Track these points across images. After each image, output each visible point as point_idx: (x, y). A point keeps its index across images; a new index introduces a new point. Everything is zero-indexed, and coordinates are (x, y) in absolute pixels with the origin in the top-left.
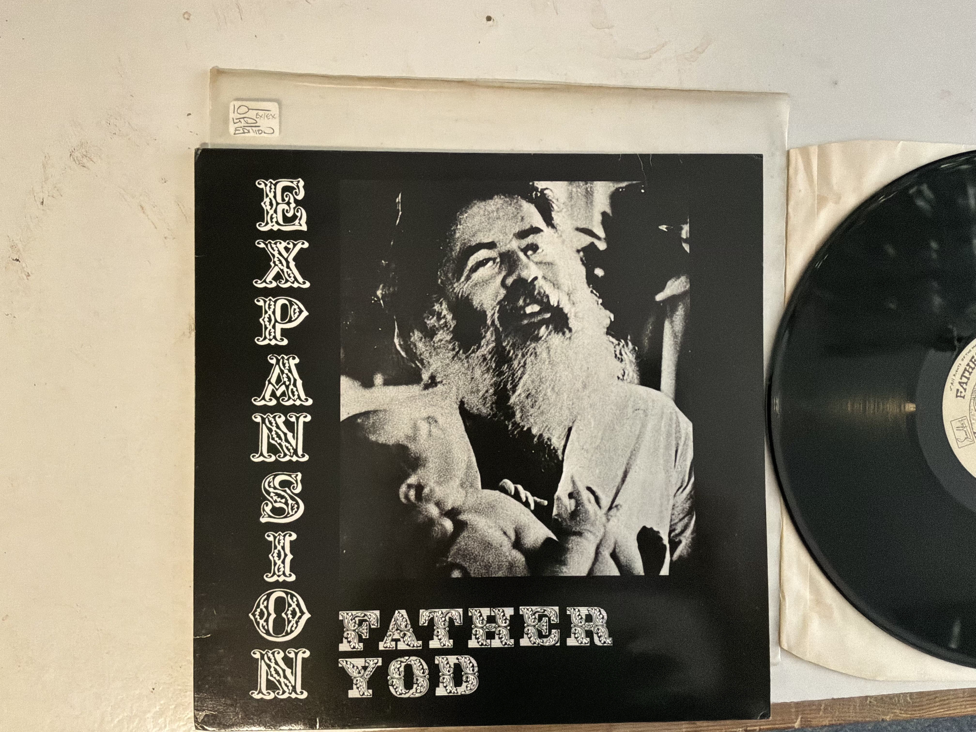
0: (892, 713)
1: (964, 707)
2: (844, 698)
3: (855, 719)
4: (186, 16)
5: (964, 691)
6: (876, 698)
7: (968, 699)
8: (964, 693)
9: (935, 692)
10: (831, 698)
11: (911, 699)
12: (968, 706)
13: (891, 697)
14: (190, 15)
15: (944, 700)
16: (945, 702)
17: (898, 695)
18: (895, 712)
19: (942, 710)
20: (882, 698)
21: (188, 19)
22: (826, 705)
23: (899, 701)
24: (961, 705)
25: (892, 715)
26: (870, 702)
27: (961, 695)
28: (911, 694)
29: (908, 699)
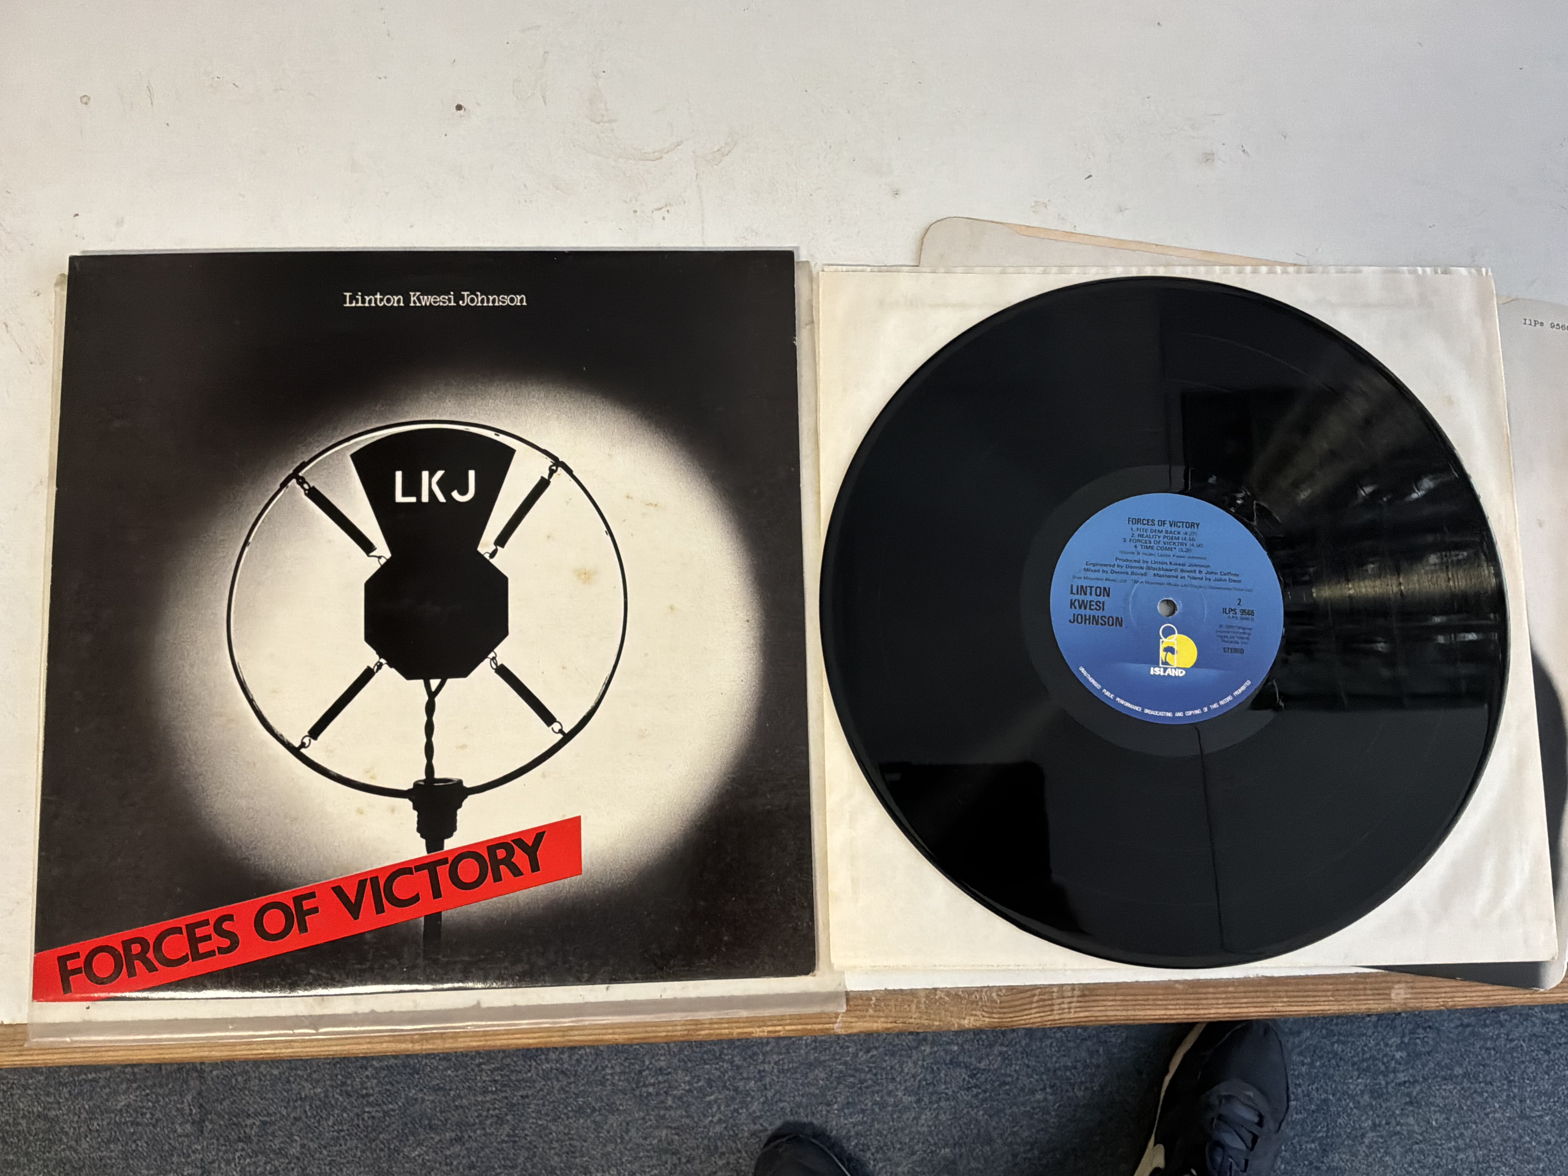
0: (972, 1015)
1: (1072, 1010)
2: (902, 990)
3: (918, 1021)
4: (85, 100)
5: (1073, 987)
6: (948, 992)
7: (1080, 999)
8: (1073, 990)
9: (1036, 987)
10: (883, 989)
11: (998, 995)
12: (1079, 1010)
13: (969, 991)
14: (89, 98)
15: (1045, 1000)
16: (1047, 1003)
17: (980, 990)
18: (976, 1015)
19: (1042, 1014)
20: (956, 994)
21: (86, 104)
22: (877, 999)
23: (981, 998)
24: (1070, 1008)
25: (972, 1018)
26: (941, 998)
27: (1069, 994)
28: (1000, 988)
29: (994, 995)
